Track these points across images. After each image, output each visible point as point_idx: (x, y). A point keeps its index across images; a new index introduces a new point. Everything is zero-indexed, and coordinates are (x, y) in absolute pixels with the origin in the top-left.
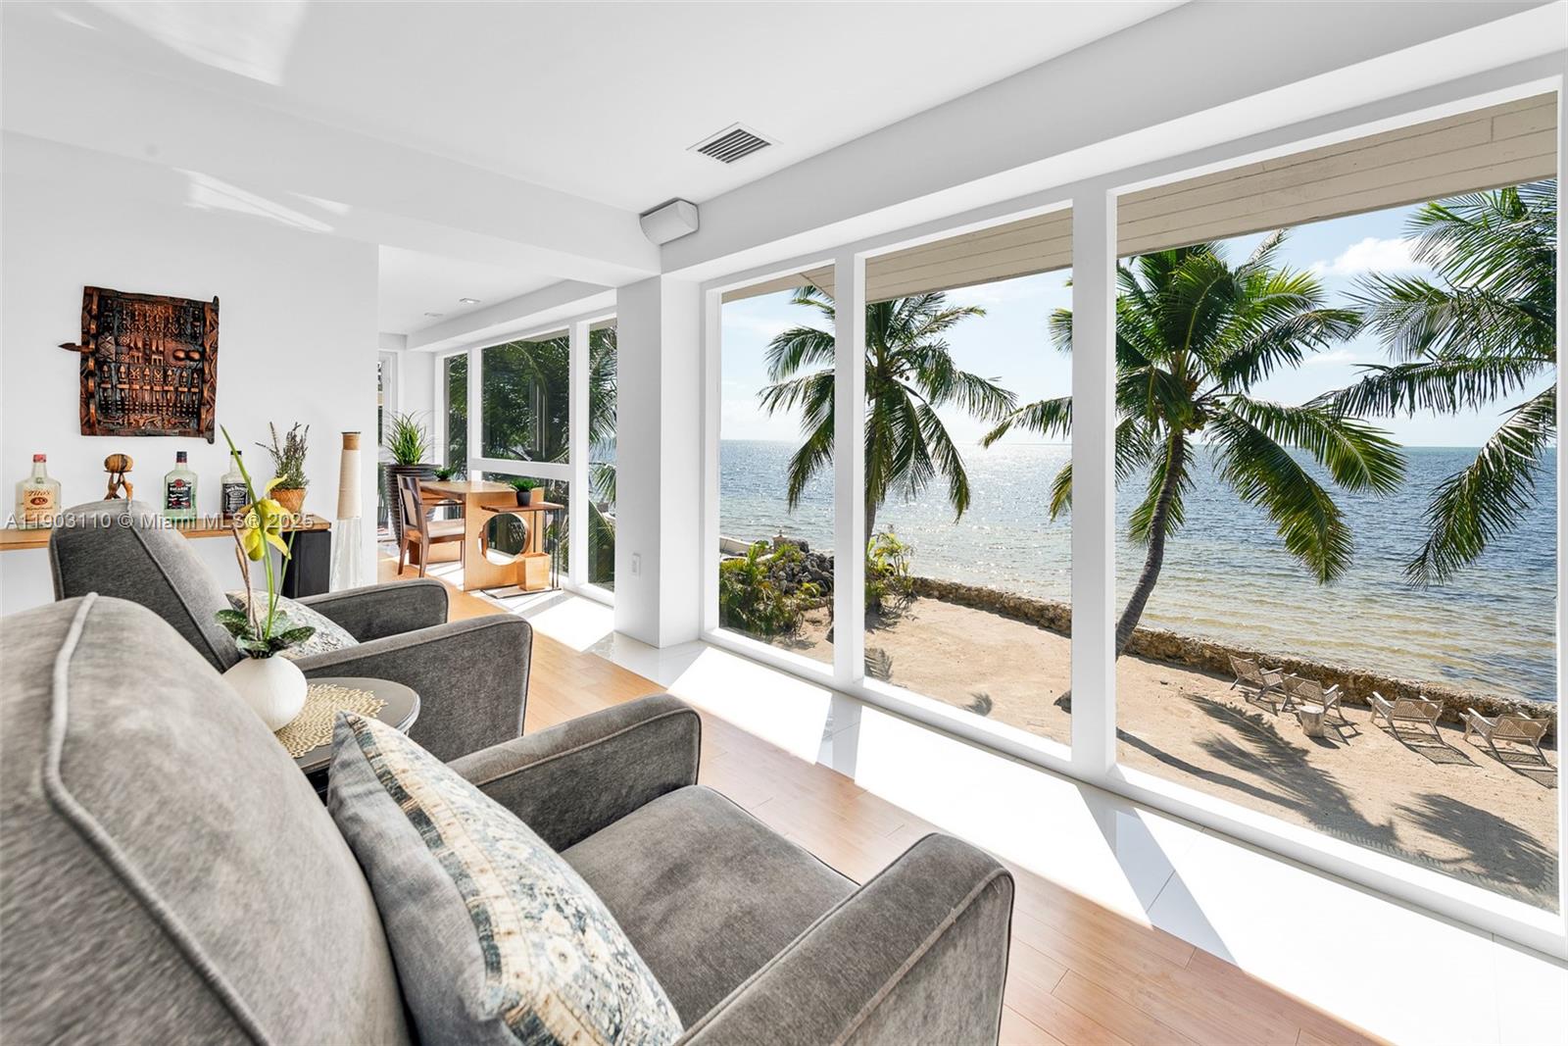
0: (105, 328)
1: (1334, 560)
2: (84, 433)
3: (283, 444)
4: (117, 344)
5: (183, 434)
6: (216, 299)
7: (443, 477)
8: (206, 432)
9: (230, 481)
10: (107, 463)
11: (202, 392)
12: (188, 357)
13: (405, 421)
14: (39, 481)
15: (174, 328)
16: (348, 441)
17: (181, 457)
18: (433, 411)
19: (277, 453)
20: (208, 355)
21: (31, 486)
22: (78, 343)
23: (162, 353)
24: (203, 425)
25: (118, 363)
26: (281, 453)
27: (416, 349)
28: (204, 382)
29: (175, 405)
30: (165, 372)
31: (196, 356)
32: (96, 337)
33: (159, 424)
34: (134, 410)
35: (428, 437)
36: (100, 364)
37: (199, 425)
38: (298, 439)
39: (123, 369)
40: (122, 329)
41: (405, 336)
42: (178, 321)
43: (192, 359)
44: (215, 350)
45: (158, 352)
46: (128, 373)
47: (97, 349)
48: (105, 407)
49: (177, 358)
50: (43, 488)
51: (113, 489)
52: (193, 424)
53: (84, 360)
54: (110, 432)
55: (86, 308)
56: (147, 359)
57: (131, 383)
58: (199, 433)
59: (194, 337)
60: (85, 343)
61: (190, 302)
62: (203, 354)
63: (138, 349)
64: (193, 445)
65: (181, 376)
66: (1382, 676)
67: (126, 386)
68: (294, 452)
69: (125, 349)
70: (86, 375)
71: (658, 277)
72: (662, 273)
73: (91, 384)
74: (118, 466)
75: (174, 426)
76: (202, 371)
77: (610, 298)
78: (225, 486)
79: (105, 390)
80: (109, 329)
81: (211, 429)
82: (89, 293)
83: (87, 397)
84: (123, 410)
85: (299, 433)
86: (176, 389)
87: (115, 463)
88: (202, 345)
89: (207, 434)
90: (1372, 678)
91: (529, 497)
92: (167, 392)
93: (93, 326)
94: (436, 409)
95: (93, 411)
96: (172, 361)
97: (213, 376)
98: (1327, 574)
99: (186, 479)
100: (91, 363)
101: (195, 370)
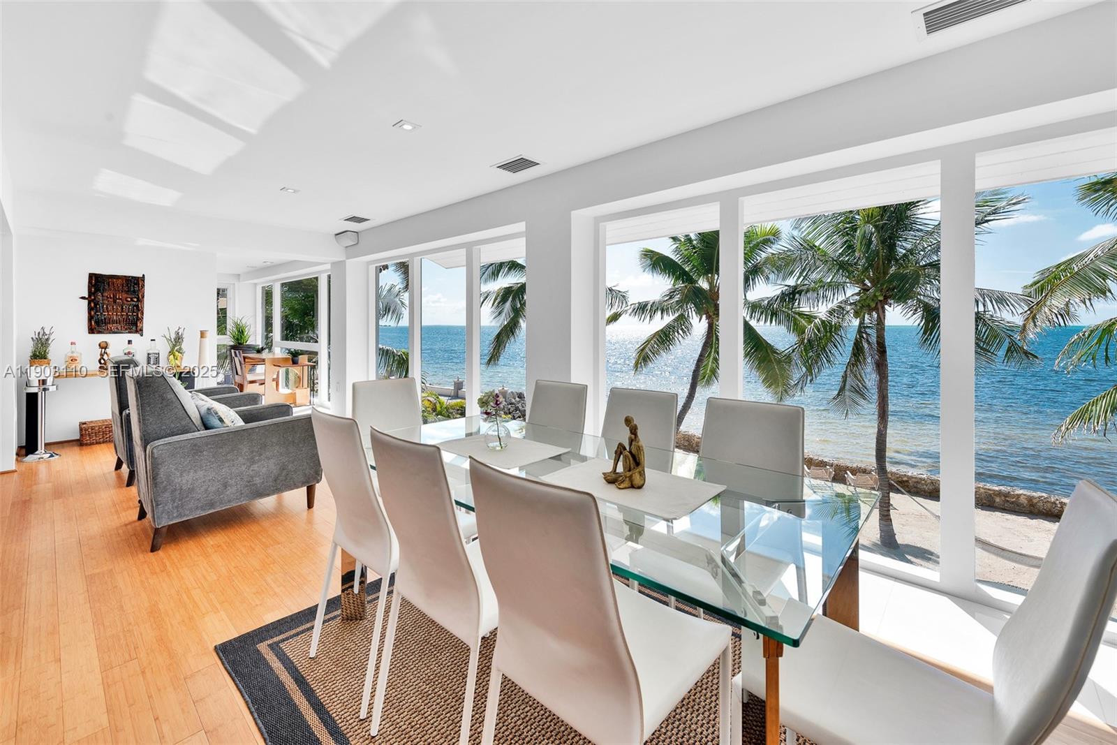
0: (97, 290)
1: (786, 391)
2: (89, 333)
3: (173, 336)
4: (103, 296)
5: (129, 332)
6: (143, 275)
7: (259, 351)
8: (139, 331)
9: (150, 352)
10: (100, 345)
11: (138, 315)
12: (132, 300)
13: (239, 321)
14: (72, 352)
15: (126, 289)
16: (203, 334)
17: (130, 342)
18: (256, 316)
19: (171, 340)
20: (140, 300)
21: (70, 354)
22: (87, 297)
23: (121, 299)
24: (139, 328)
25: (103, 304)
26: (173, 340)
27: (247, 282)
28: (139, 310)
29: (126, 321)
30: (122, 307)
31: (135, 300)
32: (94, 294)
33: (120, 329)
34: (110, 323)
35: (252, 330)
36: (95, 305)
37: (136, 328)
38: (180, 334)
39: (105, 306)
40: (104, 290)
41: (239, 275)
42: (127, 286)
43: (134, 301)
44: (143, 297)
45: (119, 299)
46: (107, 308)
47: (95, 299)
48: (97, 323)
49: (128, 301)
50: (75, 355)
51: (102, 355)
52: (134, 328)
53: (89, 303)
54: (99, 332)
55: (90, 282)
56: (115, 302)
57: (108, 312)
58: (136, 332)
59: (134, 291)
60: (90, 296)
61: (132, 277)
62: (138, 299)
63: (111, 298)
64: (134, 337)
65: (129, 308)
66: (816, 458)
67: (106, 313)
68: (178, 339)
69: (106, 298)
70: (90, 309)
71: (344, 261)
72: (347, 259)
73: (93, 313)
74: (104, 346)
75: (126, 329)
76: (138, 305)
77: (328, 267)
78: (149, 354)
79: (98, 315)
80: (99, 290)
81: (141, 330)
82: (91, 276)
83: (90, 318)
84: (105, 323)
85: (180, 331)
86: (127, 314)
87: (102, 345)
88: (138, 295)
89: (140, 332)
90: (812, 459)
91: (298, 360)
92: (123, 315)
93: (93, 290)
94: (257, 315)
95: (93, 324)
96: (125, 302)
97: (142, 308)
98: (781, 398)
99: (132, 351)
100: (92, 305)
101: (135, 306)
